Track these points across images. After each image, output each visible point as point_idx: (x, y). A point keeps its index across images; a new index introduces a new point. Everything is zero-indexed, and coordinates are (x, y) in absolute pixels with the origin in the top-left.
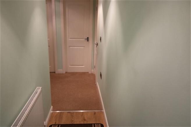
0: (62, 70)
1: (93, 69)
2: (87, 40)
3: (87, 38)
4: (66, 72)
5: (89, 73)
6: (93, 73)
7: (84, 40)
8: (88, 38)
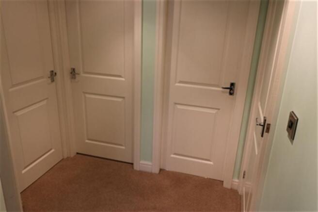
0: (150, 163)
1: (238, 178)
2: (228, 90)
3: (229, 86)
4: (161, 170)
5: (225, 185)
6: (235, 188)
7: (221, 89)
8: (232, 84)
